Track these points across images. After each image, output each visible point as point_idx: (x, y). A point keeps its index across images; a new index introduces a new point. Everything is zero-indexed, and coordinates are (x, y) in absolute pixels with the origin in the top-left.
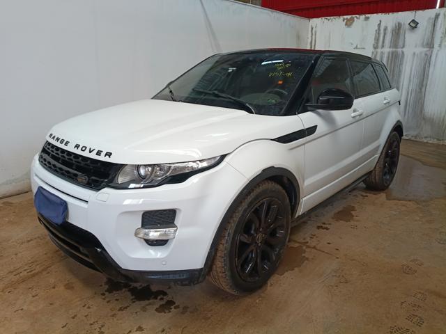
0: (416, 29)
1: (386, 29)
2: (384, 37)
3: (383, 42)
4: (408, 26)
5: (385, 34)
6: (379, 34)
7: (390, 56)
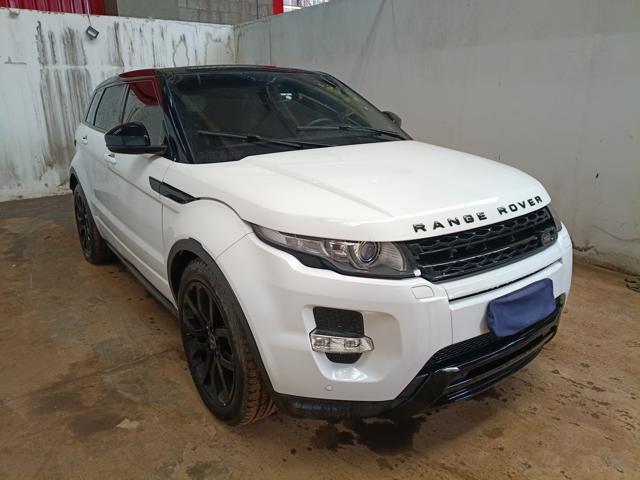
1: (51, 37)
2: (53, 48)
3: (54, 55)
5: (52, 43)
6: (42, 42)
7: (71, 76)
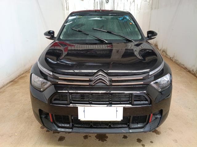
0: (108, 3)
2: (97, 6)
4: (105, 2)
6: (95, 4)
